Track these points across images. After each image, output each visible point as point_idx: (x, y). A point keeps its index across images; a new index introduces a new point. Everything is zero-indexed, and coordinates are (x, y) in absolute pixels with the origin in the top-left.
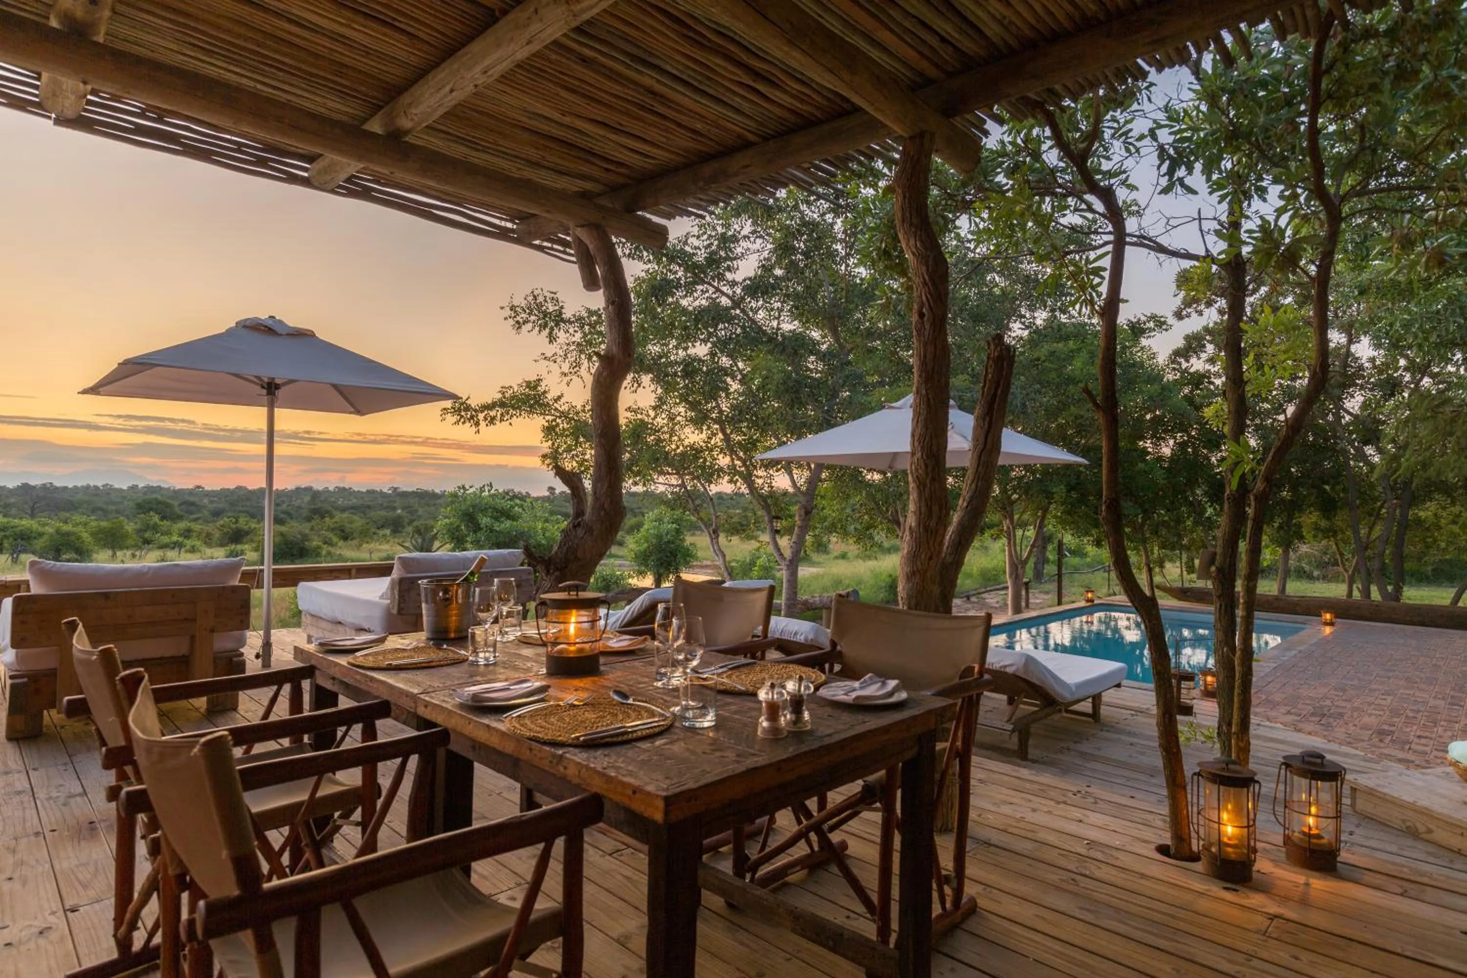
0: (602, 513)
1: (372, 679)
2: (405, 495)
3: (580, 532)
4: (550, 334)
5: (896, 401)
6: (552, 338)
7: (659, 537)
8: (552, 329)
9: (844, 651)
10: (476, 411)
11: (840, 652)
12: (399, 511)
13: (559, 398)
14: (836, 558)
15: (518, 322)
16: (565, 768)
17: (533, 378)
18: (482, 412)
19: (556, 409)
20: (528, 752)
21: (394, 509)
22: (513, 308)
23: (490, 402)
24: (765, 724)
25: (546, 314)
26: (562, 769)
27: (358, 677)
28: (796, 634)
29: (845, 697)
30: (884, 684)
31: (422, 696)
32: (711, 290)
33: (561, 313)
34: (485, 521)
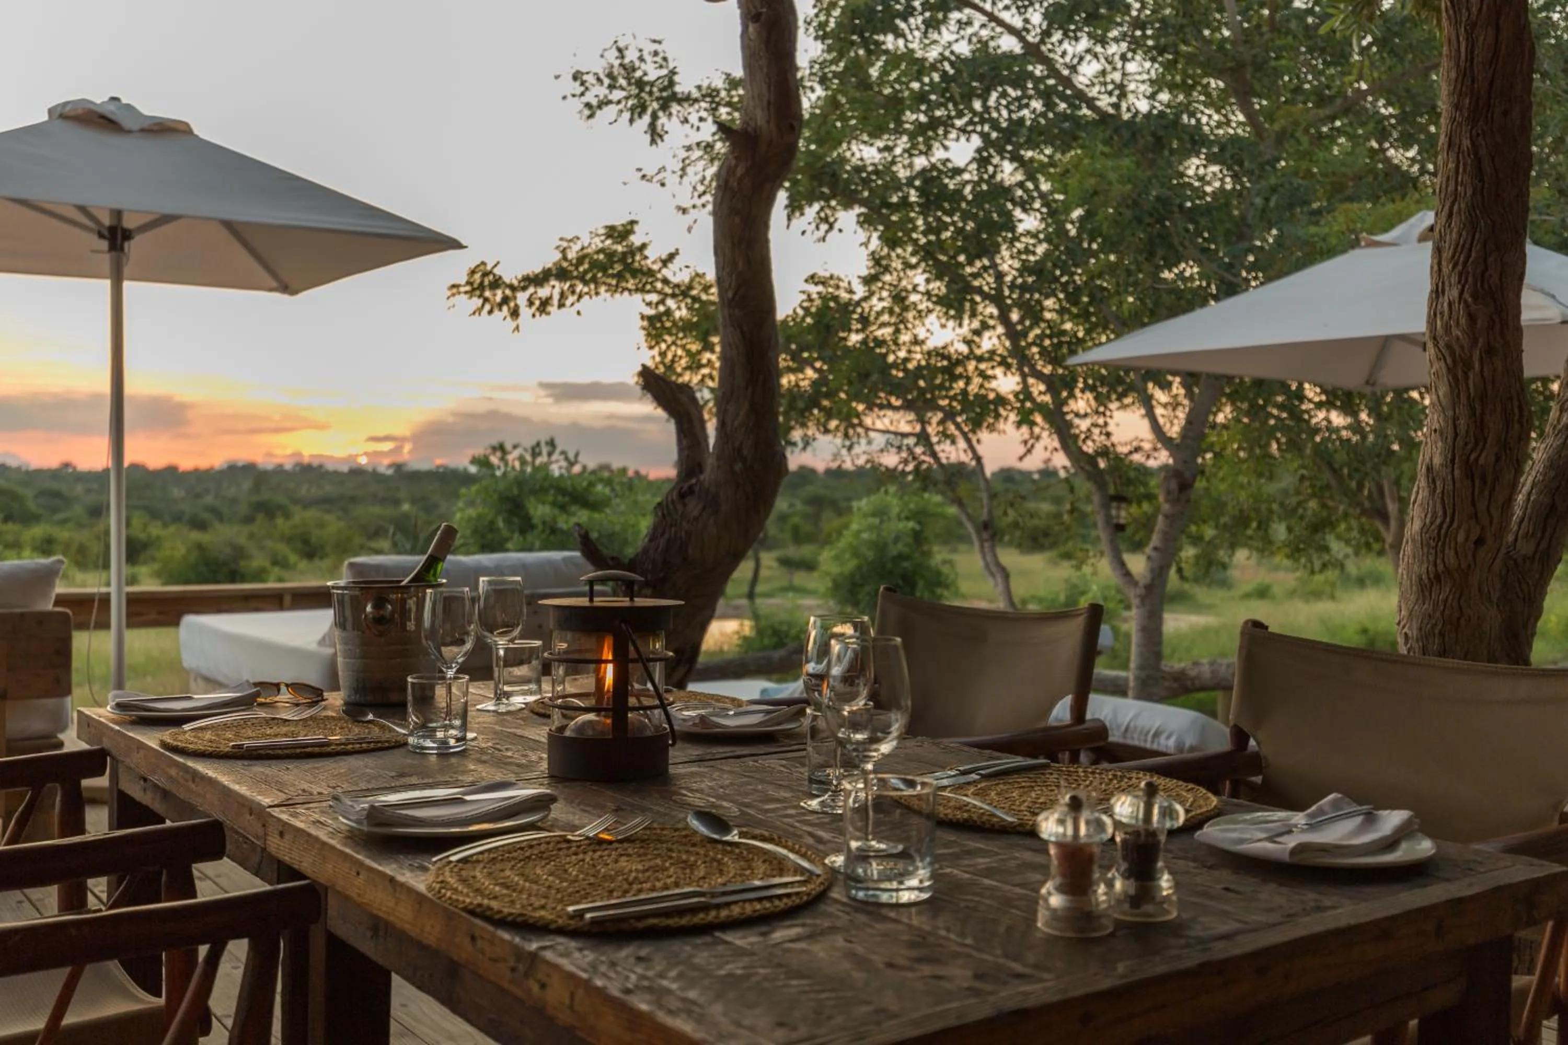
0: (738, 467)
1: (196, 776)
2: (416, 477)
3: (693, 507)
4: (652, 127)
5: (1386, 230)
6: (655, 135)
7: (880, 547)
8: (655, 117)
9: (1266, 751)
10: (512, 288)
11: (1256, 756)
12: (406, 507)
13: (672, 257)
14: (1247, 596)
15: (588, 105)
16: (543, 986)
17: (619, 221)
18: (524, 289)
19: (666, 281)
20: (467, 942)
21: (397, 502)
22: (577, 76)
23: (538, 270)
24: (1056, 901)
25: (640, 84)
26: (535, 988)
27: (173, 772)
28: (1157, 735)
29: (1269, 845)
30: (1370, 819)
31: (276, 812)
32: (979, 19)
33: (672, 83)
34: (540, 510)
